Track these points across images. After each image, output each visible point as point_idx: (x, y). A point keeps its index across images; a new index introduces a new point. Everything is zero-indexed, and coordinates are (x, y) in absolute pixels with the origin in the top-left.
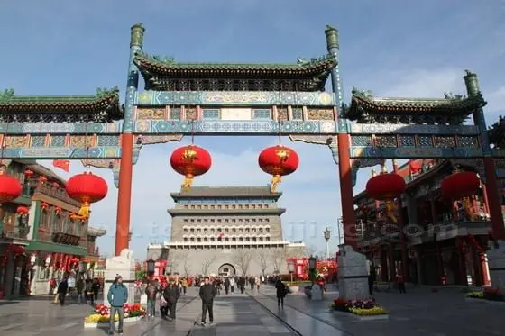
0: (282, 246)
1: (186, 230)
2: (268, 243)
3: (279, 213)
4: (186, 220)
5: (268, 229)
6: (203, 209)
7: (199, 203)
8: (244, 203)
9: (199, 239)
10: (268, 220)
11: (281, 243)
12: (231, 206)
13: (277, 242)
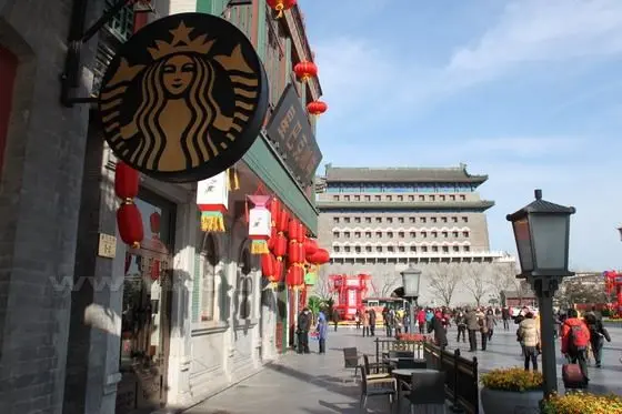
0: (489, 259)
1: (337, 233)
2: (467, 255)
3: (482, 208)
4: (337, 219)
5: (466, 233)
6: (363, 202)
7: (357, 191)
8: (427, 192)
9: (358, 249)
10: (465, 219)
11: (488, 255)
12: (407, 196)
13: (483, 254)
